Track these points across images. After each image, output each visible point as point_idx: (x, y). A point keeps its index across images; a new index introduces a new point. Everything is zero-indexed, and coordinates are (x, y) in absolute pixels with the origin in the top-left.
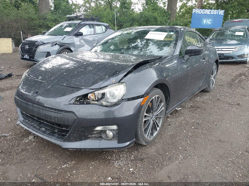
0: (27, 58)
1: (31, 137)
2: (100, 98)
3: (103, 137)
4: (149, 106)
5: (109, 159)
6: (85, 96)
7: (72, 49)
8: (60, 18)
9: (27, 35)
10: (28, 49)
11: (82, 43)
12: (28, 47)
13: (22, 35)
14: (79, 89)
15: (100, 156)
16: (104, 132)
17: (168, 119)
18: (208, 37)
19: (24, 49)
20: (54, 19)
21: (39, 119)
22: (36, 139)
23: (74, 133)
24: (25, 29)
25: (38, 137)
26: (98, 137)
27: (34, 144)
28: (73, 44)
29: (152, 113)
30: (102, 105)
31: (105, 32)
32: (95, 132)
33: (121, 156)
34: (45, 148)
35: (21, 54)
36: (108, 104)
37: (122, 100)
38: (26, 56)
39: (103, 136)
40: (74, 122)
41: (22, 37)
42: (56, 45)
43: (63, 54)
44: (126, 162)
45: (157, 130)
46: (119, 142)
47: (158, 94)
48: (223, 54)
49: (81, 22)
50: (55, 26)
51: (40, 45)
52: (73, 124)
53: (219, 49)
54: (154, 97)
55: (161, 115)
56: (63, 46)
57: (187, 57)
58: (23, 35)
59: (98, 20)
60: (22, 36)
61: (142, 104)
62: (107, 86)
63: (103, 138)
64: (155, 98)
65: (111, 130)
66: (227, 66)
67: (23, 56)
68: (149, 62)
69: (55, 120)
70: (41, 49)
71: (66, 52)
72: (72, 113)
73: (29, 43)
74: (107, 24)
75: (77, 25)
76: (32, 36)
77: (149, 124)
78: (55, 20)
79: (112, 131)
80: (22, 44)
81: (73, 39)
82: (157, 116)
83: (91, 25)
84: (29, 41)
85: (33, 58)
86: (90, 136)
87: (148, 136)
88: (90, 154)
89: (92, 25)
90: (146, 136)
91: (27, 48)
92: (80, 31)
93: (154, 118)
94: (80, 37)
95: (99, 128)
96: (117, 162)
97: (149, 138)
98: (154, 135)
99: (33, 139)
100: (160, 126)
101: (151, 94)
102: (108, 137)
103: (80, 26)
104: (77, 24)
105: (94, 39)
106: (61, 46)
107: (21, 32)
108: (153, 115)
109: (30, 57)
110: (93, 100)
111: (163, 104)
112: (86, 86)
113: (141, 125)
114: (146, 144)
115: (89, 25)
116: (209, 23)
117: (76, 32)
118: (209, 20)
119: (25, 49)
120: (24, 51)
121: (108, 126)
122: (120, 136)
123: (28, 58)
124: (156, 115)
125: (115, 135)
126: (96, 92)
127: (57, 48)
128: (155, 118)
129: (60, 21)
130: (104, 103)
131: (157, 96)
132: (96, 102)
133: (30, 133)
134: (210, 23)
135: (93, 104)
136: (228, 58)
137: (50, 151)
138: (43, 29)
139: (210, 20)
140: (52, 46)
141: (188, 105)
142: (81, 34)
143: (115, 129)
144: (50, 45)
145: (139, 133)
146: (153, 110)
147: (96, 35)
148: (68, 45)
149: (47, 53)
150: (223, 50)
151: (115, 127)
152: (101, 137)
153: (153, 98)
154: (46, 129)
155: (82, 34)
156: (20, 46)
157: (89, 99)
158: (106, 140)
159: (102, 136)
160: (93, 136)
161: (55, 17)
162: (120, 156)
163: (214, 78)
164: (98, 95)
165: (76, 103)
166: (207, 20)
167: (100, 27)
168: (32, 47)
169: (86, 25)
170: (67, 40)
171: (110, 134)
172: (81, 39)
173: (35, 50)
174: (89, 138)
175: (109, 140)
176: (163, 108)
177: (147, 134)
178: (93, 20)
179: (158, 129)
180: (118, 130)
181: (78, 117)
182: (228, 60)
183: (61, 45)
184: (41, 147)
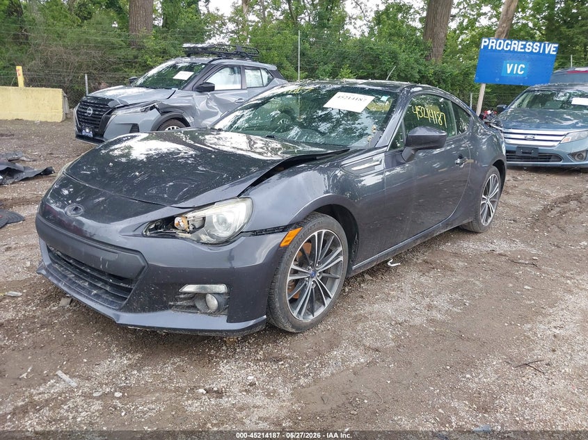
0: (89, 135)
1: (64, 302)
2: (197, 227)
3: (198, 307)
4: (302, 250)
5: (211, 355)
6: (169, 221)
7: (188, 119)
8: (175, 47)
9: (100, 84)
10: (91, 116)
11: (211, 107)
12: (92, 112)
13: (86, 82)
14: (157, 206)
15: (196, 347)
16: (202, 296)
17: (362, 285)
18: (506, 107)
19: (84, 115)
20: (160, 48)
21: (79, 262)
22: (75, 306)
23: (140, 295)
24: (95, 69)
25: (79, 302)
26: (188, 307)
27: (68, 314)
28: (191, 109)
29: (312, 266)
30: (199, 241)
31: (267, 85)
32: (182, 296)
33: (238, 350)
34: (88, 324)
35: (77, 126)
36: (213, 241)
37: (241, 233)
38: (87, 132)
39: (199, 305)
40: (140, 272)
41: (87, 88)
42: (152, 108)
43: (167, 129)
44: (244, 362)
45: (324, 305)
46: (229, 321)
47: (327, 226)
48: (535, 148)
49: (214, 60)
50: (160, 64)
51: (118, 108)
52: (139, 275)
53: (529, 137)
54: (316, 234)
55: (336, 273)
56: (168, 112)
57: (408, 151)
58: (89, 84)
59: (253, 58)
60: (87, 85)
61: (283, 244)
62: (214, 203)
63: (198, 310)
64: (319, 235)
65: (214, 294)
66: (544, 176)
67: (80, 130)
68: (317, 158)
69: (104, 266)
70: (119, 116)
71: (175, 127)
72: (138, 253)
73: (97, 104)
74: (274, 68)
75: (204, 66)
76: (110, 85)
77: (303, 287)
78: (164, 53)
79: (217, 296)
80: (81, 104)
81: (191, 98)
82: (324, 275)
83: (236, 69)
84: (96, 98)
85: (102, 136)
86: (172, 303)
87: (300, 312)
88: (176, 342)
89: (239, 67)
90: (295, 314)
91: (89, 114)
92: (210, 80)
93: (317, 278)
94: (209, 93)
95: (190, 288)
96: (225, 361)
97: (301, 319)
98: (317, 314)
99: (68, 306)
100: (332, 296)
101: (310, 225)
102: (208, 308)
103: (211, 69)
104: (204, 64)
105: (241, 101)
106: (163, 113)
107: (86, 77)
108: (315, 272)
109: (95, 134)
110: (184, 231)
111: (340, 249)
112: (171, 202)
113: (281, 289)
114: (294, 330)
115: (232, 68)
116: (519, 72)
117: (201, 82)
118: (521, 65)
119: (86, 114)
120: (83, 119)
121: (208, 286)
122: (232, 308)
123: (91, 135)
124: (324, 272)
125: (223, 304)
126: (190, 215)
127: (154, 115)
128: (320, 277)
129: (172, 54)
130: (204, 238)
131: (324, 231)
132: (189, 235)
133: (64, 294)
134: (523, 72)
135: (182, 238)
136: (547, 156)
137: (97, 331)
138: (134, 71)
139: (524, 66)
140: (145, 111)
141: (417, 259)
142: (211, 88)
143: (222, 292)
144: (139, 109)
145: (278, 305)
146: (314, 260)
147: (246, 91)
148: (181, 111)
149: (131, 127)
150: (537, 137)
151: (222, 288)
152: (194, 307)
153: (314, 236)
154: (90, 284)
155: (214, 87)
156: (77, 107)
157: (176, 228)
158: (204, 313)
159: (197, 305)
160: (179, 303)
161: (164, 44)
162: (236, 349)
163: (493, 202)
164: (193, 221)
165: (148, 233)
166: (516, 65)
167: (257, 73)
168: (100, 111)
169: (226, 66)
170: (178, 98)
171: (213, 302)
172: (210, 99)
173: (107, 119)
174: (171, 307)
175: (210, 314)
176: (341, 258)
177: (298, 309)
178: (242, 56)
179: (327, 302)
180: (228, 294)
181: (150, 263)
182: (548, 161)
183: (164, 110)
184: (81, 322)
